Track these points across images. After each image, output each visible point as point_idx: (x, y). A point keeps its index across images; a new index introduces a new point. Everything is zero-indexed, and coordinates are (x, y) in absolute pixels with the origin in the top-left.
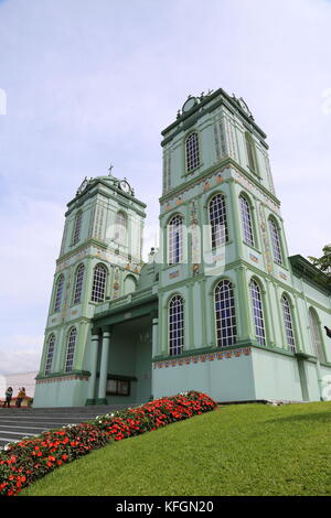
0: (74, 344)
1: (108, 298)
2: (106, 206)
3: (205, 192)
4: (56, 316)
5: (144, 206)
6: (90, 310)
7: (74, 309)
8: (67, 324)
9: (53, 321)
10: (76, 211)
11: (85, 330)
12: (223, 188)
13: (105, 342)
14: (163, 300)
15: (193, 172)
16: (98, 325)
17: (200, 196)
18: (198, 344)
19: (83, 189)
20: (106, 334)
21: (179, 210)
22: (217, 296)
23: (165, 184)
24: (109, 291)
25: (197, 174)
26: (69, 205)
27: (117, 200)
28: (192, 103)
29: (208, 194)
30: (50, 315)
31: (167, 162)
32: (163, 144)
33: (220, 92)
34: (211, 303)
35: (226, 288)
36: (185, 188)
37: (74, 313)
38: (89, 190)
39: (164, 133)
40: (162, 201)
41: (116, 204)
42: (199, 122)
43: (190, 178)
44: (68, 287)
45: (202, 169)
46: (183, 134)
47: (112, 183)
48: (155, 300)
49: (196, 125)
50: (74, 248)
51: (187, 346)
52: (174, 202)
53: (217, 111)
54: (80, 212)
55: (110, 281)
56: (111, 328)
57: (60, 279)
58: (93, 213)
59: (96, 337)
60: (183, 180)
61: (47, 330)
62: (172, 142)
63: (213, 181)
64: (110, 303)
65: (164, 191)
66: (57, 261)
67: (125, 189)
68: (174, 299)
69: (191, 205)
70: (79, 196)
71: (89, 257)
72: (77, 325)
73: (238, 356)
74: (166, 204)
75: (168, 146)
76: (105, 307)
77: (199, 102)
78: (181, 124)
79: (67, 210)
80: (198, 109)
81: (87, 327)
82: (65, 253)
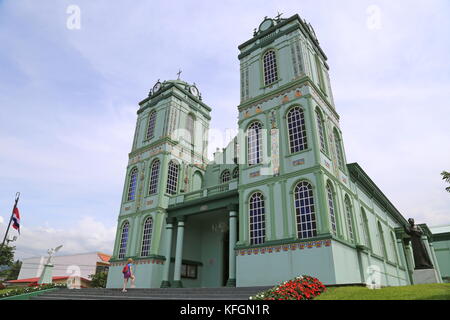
0: (150, 231)
1: (182, 191)
2: (179, 108)
3: (284, 104)
4: (130, 204)
5: (209, 110)
6: (165, 202)
7: (149, 199)
8: (143, 212)
9: (127, 209)
10: (149, 109)
11: (160, 219)
12: (302, 102)
13: (180, 231)
14: (244, 196)
15: (271, 86)
16: (173, 215)
17: (279, 107)
18: (280, 236)
19: (156, 91)
20: (180, 224)
21: (258, 117)
22: (297, 195)
23: (243, 95)
24: (181, 185)
25: (275, 87)
26: (140, 104)
27: (187, 103)
28: (269, 24)
29: (287, 106)
30: (123, 203)
31: (244, 75)
32: (240, 57)
33: (296, 17)
34: (291, 201)
35: (305, 189)
36: (264, 98)
37: (150, 203)
38: (162, 93)
39: (240, 48)
40: (240, 108)
41: (187, 106)
42: (277, 41)
43: (268, 90)
44: (142, 179)
45: (281, 84)
46: (260, 50)
47: (183, 87)
48: (235, 195)
49: (273, 45)
50: (147, 143)
51: (269, 237)
52: (253, 111)
53: (294, 34)
54: (154, 112)
55: (181, 176)
56: (186, 219)
57: (133, 172)
58: (167, 113)
59: (170, 226)
60: (261, 92)
61: (120, 217)
62: (249, 57)
63: (291, 95)
64: (185, 196)
65: (242, 99)
66: (130, 155)
67: (195, 94)
68: (254, 196)
69: (270, 114)
70: (151, 97)
71: (165, 153)
72: (153, 214)
73: (319, 246)
74: (245, 112)
75: (245, 60)
76: (180, 199)
77: (275, 23)
78: (258, 42)
79: (138, 108)
80: (274, 30)
81: (163, 216)
82: (138, 147)
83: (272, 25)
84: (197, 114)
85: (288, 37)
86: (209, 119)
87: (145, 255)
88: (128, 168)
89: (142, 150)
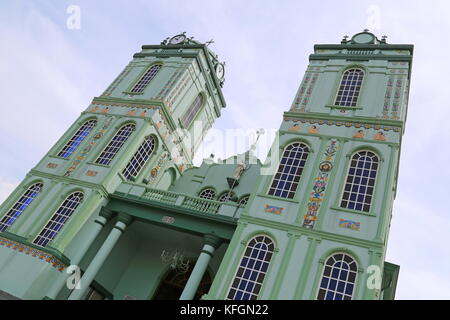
0: (69, 213)
1: (145, 181)
2: (192, 81)
3: (354, 139)
4: (59, 162)
5: (224, 105)
6: (114, 184)
7: (93, 168)
8: (74, 181)
9: (50, 165)
10: (153, 59)
11: (94, 203)
12: (382, 149)
13: (115, 234)
15: (343, 110)
16: (114, 208)
17: (346, 140)
19: (174, 42)
20: (120, 224)
22: (328, 269)
23: (297, 101)
24: (144, 173)
25: (348, 114)
26: (144, 48)
27: (206, 79)
28: (368, 39)
29: (359, 144)
30: (49, 155)
32: (312, 58)
35: (345, 267)
36: (328, 119)
37: (91, 173)
38: (184, 49)
39: (317, 48)
40: (287, 116)
41: (203, 83)
42: (371, 62)
43: (336, 113)
44: (97, 138)
45: (358, 113)
46: (343, 62)
47: (211, 59)
48: (231, 225)
49: (365, 64)
50: (128, 97)
52: (304, 128)
54: (158, 66)
55: (152, 163)
56: (131, 221)
57: (87, 123)
58: (177, 75)
59: (103, 220)
60: (327, 111)
61: (33, 172)
62: (325, 63)
63: (370, 134)
64: (147, 190)
65: (295, 107)
66: (96, 100)
67: (219, 75)
68: (260, 239)
69: (329, 143)
70: (163, 46)
71: (149, 120)
72: (87, 192)
74: (291, 123)
75: (317, 63)
76: (136, 191)
77: (376, 43)
78: (345, 52)
79: (140, 50)
80: (373, 49)
81: (100, 201)
82: (112, 95)
83: (372, 42)
84: (209, 100)
85: (390, 65)
86: (218, 115)
87: (41, 243)
88: (83, 114)
89: (117, 102)
